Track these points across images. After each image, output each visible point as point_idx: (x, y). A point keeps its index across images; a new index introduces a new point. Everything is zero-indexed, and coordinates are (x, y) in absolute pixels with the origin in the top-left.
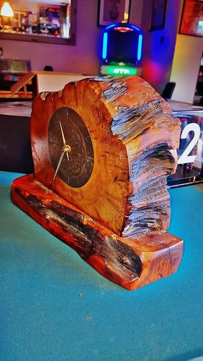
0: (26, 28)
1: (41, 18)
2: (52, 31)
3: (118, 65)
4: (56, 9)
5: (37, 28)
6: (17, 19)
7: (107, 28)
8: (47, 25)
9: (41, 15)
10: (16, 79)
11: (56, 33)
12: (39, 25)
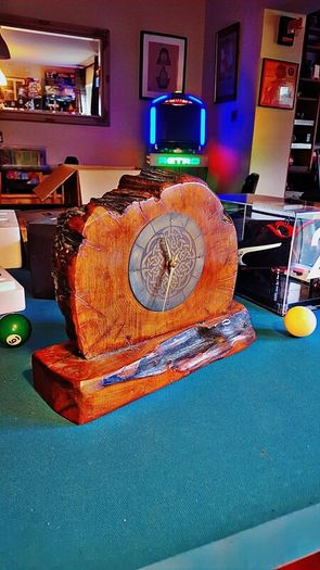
0: (25, 102)
1: (47, 88)
2: (64, 106)
3: (173, 153)
4: (69, 74)
5: (42, 102)
6: (12, 89)
7: (155, 101)
8: (57, 97)
9: (47, 82)
10: (25, 177)
11: (71, 108)
12: (44, 97)
